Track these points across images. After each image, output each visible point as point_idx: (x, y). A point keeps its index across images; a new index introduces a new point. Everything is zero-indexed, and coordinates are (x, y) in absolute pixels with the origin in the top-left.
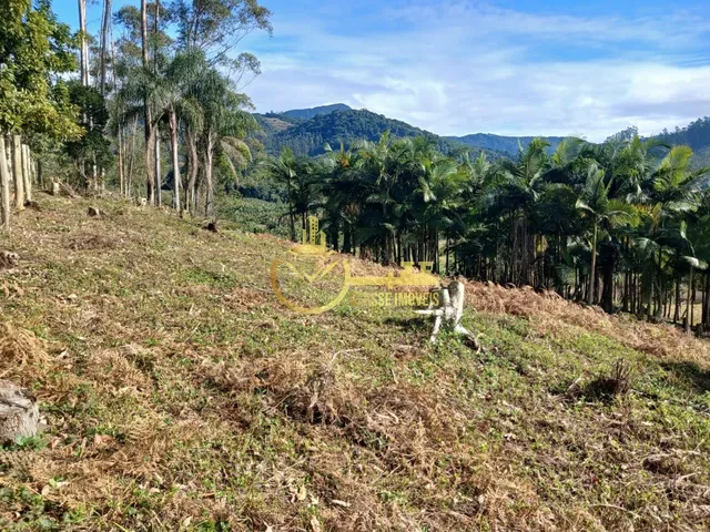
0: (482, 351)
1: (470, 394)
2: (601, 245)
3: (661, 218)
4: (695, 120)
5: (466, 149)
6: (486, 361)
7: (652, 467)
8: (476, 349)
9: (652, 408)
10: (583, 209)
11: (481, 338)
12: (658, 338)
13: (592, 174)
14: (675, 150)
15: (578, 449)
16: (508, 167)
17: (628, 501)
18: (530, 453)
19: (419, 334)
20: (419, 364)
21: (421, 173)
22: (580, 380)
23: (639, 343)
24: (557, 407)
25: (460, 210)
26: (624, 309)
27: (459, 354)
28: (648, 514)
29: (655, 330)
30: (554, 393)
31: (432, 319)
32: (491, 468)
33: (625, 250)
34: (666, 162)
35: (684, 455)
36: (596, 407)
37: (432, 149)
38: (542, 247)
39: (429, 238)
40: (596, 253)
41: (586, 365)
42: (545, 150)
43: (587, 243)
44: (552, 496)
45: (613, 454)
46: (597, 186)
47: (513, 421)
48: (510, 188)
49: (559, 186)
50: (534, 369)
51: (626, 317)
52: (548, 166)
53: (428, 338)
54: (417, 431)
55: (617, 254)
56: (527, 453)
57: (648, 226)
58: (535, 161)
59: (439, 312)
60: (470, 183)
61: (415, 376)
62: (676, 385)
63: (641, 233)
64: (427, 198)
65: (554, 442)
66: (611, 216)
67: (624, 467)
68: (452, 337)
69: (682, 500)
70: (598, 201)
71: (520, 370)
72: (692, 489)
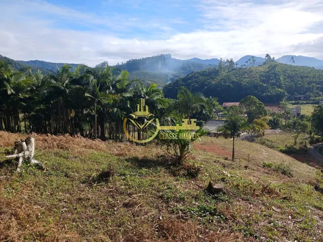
0: (47, 170)
1: (42, 194)
2: (98, 111)
3: (120, 100)
4: (128, 60)
5: (30, 68)
6: (49, 175)
7: (126, 205)
8: (44, 170)
9: (124, 180)
10: (90, 97)
11: (46, 164)
12: (124, 149)
13: (92, 81)
14: (123, 72)
15: (96, 207)
16: (52, 77)
17: (118, 224)
18: (75, 215)
19: (9, 168)
20: (10, 185)
21: (5, 79)
22: (94, 174)
23: (117, 152)
24: (85, 190)
25: (30, 98)
26: (110, 138)
27: (34, 175)
28: (126, 227)
29: (122, 145)
30: (83, 183)
31: (17, 159)
32: (56, 230)
33: (108, 113)
34: (119, 77)
35: (137, 197)
36: (102, 185)
37: (10, 67)
38: (73, 114)
39: (13, 113)
40: (96, 116)
41: (97, 167)
42: (70, 70)
43: (92, 111)
44: (87, 233)
45: (111, 205)
46: (94, 87)
47: (65, 202)
48: (55, 87)
49: (78, 86)
50: (73, 174)
51: (111, 141)
52: (72, 77)
53: (16, 170)
54: (11, 224)
55: (105, 115)
56: (73, 216)
57: (116, 103)
58: (65, 75)
59: (21, 155)
60: (34, 85)
61: (9, 192)
62: (132, 167)
63: (113, 106)
64: (9, 92)
65: (85, 206)
66: (101, 99)
67: (115, 209)
68: (30, 166)
69: (138, 216)
70: (95, 93)
71: (67, 176)
72: (141, 210)
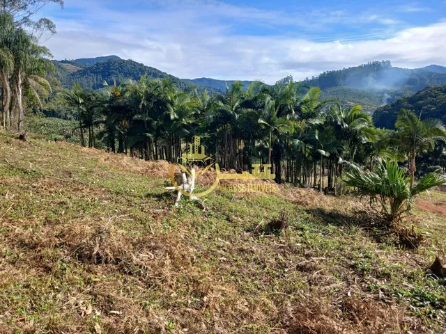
0: (206, 209)
1: (199, 237)
2: (274, 145)
3: (305, 128)
4: (322, 73)
5: (195, 87)
6: (209, 215)
7: (301, 268)
8: (203, 208)
9: (301, 235)
10: (263, 124)
11: (206, 202)
12: (304, 196)
13: (268, 103)
14: (312, 89)
15: (261, 263)
16: (220, 98)
17: (288, 289)
18: (234, 268)
19: (168, 202)
20: (167, 221)
21: (168, 101)
22: (262, 223)
23: (294, 199)
24: (249, 239)
25: (194, 125)
26: (287, 181)
27: (193, 213)
28: (299, 295)
29: (303, 192)
30: (248, 231)
31: (176, 192)
32: (211, 280)
33: (286, 146)
34: (307, 97)
35: (317, 260)
36: (271, 238)
37: (174, 86)
38: (242, 146)
39: (175, 142)
40: (271, 149)
41: (266, 214)
42: (241, 88)
43: (266, 144)
44: (247, 292)
45: (280, 264)
46: (271, 110)
47: (224, 250)
48: (222, 111)
49: (250, 110)
50: (236, 218)
51: (288, 185)
52: (243, 98)
53: (174, 204)
54: (165, 262)
55: (283, 150)
56: (232, 268)
57: (299, 132)
58: (235, 95)
60: (198, 108)
61: (165, 228)
62: (313, 221)
63: (295, 137)
64: (172, 117)
65: (248, 260)
66: (278, 127)
67: (286, 270)
68: (189, 202)
69: (316, 285)
70: (272, 119)
71: (228, 219)
72: (321, 278)
